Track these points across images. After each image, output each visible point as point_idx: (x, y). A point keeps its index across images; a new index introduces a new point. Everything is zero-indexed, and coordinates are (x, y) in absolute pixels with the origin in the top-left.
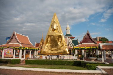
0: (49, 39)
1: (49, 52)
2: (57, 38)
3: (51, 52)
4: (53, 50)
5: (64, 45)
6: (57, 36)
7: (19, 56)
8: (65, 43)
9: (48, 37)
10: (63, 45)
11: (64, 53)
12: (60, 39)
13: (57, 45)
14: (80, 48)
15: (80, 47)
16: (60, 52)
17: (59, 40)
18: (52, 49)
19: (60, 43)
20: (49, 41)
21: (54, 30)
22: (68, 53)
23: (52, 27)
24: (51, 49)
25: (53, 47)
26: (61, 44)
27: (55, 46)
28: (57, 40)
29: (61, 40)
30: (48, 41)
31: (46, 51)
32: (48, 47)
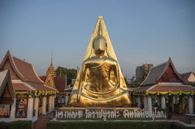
0: (88, 71)
2: (106, 71)
3: (93, 101)
4: (96, 97)
5: (121, 86)
6: (106, 66)
7: (26, 112)
8: (123, 82)
10: (119, 86)
11: (123, 103)
12: (112, 72)
13: (105, 86)
14: (158, 94)
15: (158, 92)
16: (112, 102)
17: (109, 74)
19: (111, 81)
20: (88, 75)
21: (99, 53)
23: (93, 47)
24: (92, 94)
25: (98, 89)
26: (114, 84)
27: (101, 87)
28: (106, 74)
30: (86, 77)
31: (82, 98)
32: (85, 88)
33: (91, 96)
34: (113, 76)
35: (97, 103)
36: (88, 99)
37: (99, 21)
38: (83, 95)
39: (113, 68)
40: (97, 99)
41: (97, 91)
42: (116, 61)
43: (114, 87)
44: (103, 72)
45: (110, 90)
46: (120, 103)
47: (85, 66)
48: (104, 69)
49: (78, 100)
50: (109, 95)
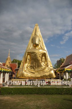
1: (30, 75)
2: (40, 57)
3: (31, 75)
5: (49, 66)
6: (40, 54)
8: (50, 63)
9: (28, 55)
12: (44, 58)
13: (39, 66)
16: (44, 76)
17: (42, 59)
18: (33, 72)
19: (43, 63)
20: (29, 59)
21: (36, 45)
22: (54, 76)
23: (32, 42)
24: (31, 71)
25: (35, 68)
26: (45, 64)
27: (37, 66)
28: (40, 59)
29: (46, 59)
30: (28, 61)
31: (25, 73)
32: (27, 67)
33: (30, 72)
34: (44, 60)
35: (34, 77)
36: (29, 74)
37: (35, 27)
38: (25, 71)
39: (44, 55)
40: (34, 74)
41: (34, 69)
42: (46, 51)
43: (45, 66)
44: (38, 57)
45: (42, 68)
46: (49, 77)
47: (27, 53)
48: (38, 55)
49: (23, 75)
50: (41, 72)
